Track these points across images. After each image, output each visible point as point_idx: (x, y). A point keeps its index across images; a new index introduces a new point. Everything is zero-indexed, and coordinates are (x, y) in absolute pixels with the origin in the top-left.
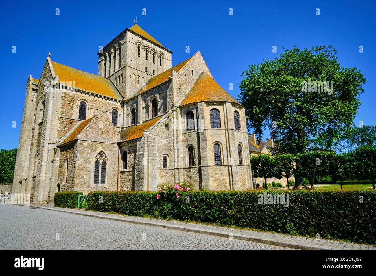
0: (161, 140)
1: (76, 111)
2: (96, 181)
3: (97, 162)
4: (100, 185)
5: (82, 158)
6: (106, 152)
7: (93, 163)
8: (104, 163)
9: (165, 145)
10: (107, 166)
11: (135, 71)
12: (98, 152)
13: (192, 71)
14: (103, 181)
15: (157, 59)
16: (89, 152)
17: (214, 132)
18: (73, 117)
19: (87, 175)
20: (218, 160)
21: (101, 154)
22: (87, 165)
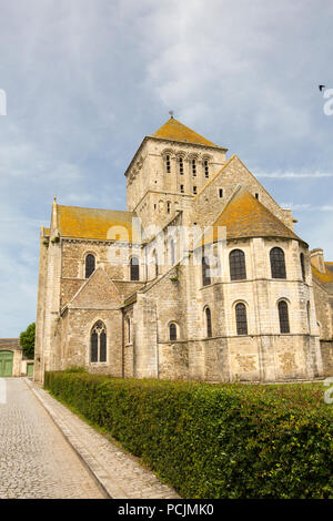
0: (165, 302)
1: (82, 268)
2: (94, 358)
3: (94, 335)
4: (99, 364)
5: (75, 330)
6: (105, 322)
7: (88, 336)
8: (104, 335)
9: (173, 309)
10: (108, 339)
11: (162, 197)
12: (93, 322)
13: (221, 191)
14: (103, 359)
15: (199, 168)
16: (83, 322)
17: (235, 285)
18: (79, 277)
19: (82, 351)
20: (242, 328)
21: (99, 324)
22: (81, 339)
